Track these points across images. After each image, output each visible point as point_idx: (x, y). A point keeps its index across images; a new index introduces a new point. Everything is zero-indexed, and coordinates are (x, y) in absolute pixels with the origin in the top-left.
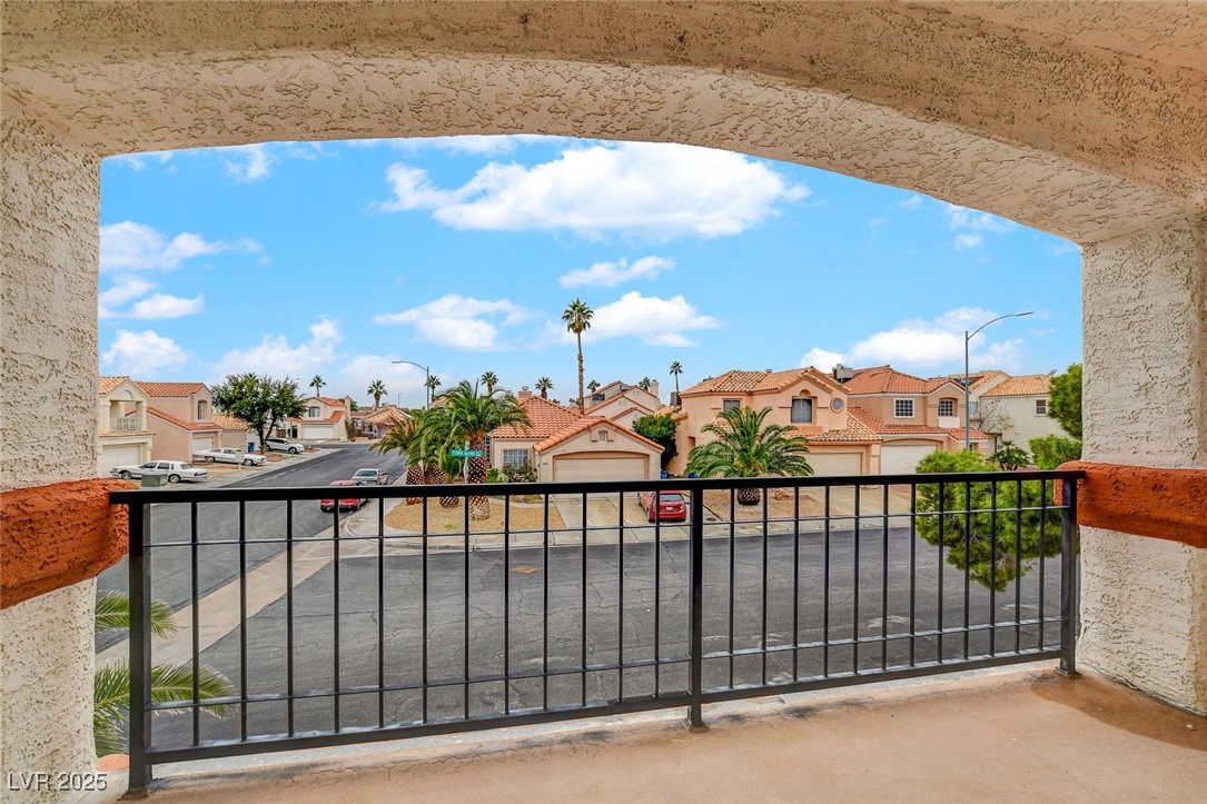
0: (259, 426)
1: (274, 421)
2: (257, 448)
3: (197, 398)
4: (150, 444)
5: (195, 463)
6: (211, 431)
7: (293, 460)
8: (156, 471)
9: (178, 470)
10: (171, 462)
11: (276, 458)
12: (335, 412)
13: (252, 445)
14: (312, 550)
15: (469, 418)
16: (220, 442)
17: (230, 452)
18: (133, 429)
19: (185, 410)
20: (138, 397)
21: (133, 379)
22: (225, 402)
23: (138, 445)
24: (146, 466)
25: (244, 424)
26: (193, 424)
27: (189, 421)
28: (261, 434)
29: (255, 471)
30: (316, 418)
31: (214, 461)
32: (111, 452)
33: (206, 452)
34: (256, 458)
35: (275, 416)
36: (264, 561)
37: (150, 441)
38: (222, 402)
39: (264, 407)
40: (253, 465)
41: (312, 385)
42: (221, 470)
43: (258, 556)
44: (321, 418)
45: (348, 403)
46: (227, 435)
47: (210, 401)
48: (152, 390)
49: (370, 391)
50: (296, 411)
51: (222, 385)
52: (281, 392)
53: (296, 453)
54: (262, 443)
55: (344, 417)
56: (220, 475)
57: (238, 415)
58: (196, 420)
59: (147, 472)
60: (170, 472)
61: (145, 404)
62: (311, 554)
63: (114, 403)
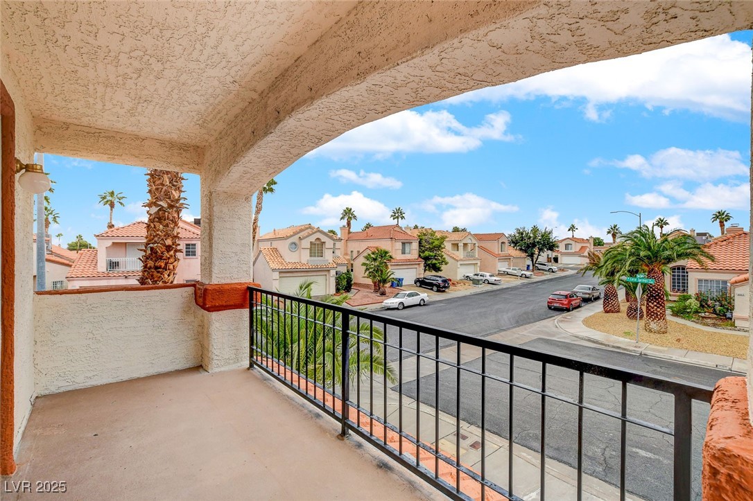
0: (531, 255)
1: (539, 253)
2: (531, 268)
3: (501, 241)
4: (479, 264)
5: (500, 274)
6: (507, 258)
7: (549, 276)
8: (479, 278)
9: (488, 278)
10: (485, 273)
11: (540, 274)
12: (582, 247)
13: (528, 266)
14: (531, 330)
15: (642, 254)
16: (512, 264)
17: (515, 270)
18: (472, 256)
19: (495, 247)
20: (474, 242)
21: (472, 233)
22: (515, 242)
23: (474, 264)
24: (475, 275)
25: (524, 255)
26: (499, 254)
27: (497, 253)
28: (532, 260)
29: (526, 281)
30: (569, 251)
31: (508, 274)
32: (463, 267)
33: (504, 269)
34: (528, 273)
35: (540, 250)
36: (504, 330)
37: (479, 262)
38: (513, 242)
39: (534, 245)
40: (526, 277)
41: (569, 230)
42: (510, 279)
43: (502, 327)
44: (573, 251)
45: (592, 241)
46: (514, 260)
47: (507, 242)
48: (480, 237)
49: (609, 232)
50: (552, 247)
51: (513, 234)
52: (542, 236)
53: (553, 272)
54: (533, 265)
55: (588, 250)
56: (508, 282)
57: (521, 249)
58: (500, 252)
59: (476, 277)
60: (485, 278)
61: (477, 245)
62: (530, 332)
63: (465, 245)
